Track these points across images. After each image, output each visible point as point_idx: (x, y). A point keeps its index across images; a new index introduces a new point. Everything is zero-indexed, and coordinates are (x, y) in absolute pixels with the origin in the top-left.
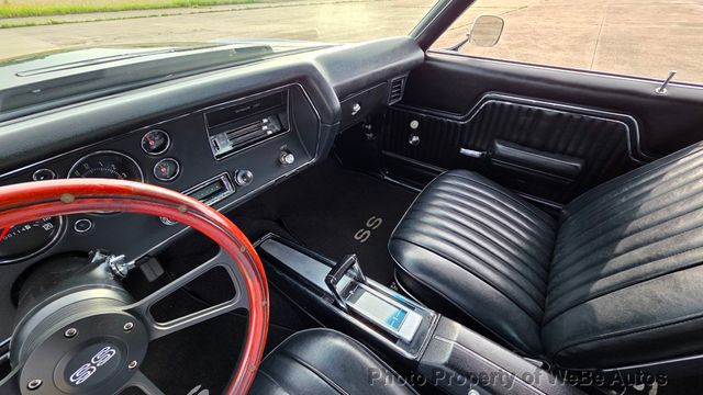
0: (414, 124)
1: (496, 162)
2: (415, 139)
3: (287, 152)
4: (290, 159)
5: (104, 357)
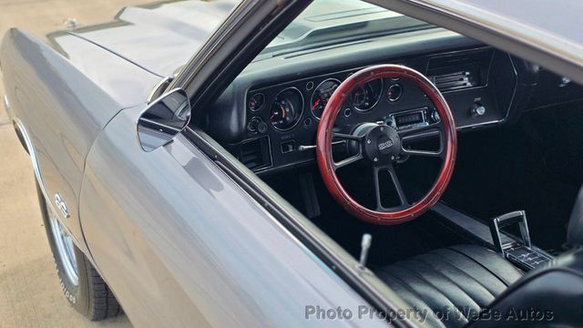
3: (479, 104)
4: (481, 111)
5: (388, 144)
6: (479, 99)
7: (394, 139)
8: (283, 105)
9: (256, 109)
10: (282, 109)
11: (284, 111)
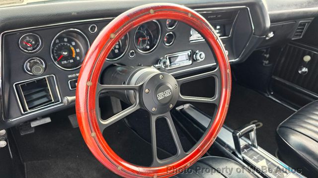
0: (307, 58)
2: (305, 70)
5: (167, 94)
7: (172, 88)
8: (73, 46)
9: (34, 49)
10: (72, 48)
11: (74, 51)
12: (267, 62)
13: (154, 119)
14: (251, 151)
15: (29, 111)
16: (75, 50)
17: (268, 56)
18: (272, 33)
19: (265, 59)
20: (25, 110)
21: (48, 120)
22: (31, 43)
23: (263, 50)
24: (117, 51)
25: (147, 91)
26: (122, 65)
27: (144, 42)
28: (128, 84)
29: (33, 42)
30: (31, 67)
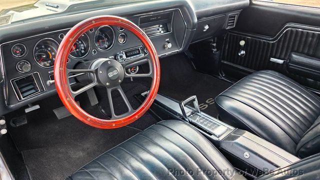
0: (242, 43)
1: (292, 66)
2: (243, 52)
3: (169, 42)
4: (170, 45)
5: (115, 73)
6: (168, 39)
7: (119, 69)
8: (49, 51)
9: (21, 55)
10: (49, 53)
11: (50, 55)
12: (215, 50)
13: (109, 91)
14: (197, 116)
15: (24, 99)
16: (51, 53)
17: (215, 45)
18: (207, 26)
19: (214, 47)
20: (20, 99)
21: (38, 107)
22: (19, 50)
23: (211, 40)
24: (83, 51)
25: (101, 72)
26: (86, 60)
27: (103, 42)
28: (90, 69)
29: (21, 50)
30: (21, 68)
